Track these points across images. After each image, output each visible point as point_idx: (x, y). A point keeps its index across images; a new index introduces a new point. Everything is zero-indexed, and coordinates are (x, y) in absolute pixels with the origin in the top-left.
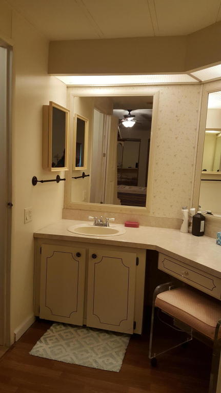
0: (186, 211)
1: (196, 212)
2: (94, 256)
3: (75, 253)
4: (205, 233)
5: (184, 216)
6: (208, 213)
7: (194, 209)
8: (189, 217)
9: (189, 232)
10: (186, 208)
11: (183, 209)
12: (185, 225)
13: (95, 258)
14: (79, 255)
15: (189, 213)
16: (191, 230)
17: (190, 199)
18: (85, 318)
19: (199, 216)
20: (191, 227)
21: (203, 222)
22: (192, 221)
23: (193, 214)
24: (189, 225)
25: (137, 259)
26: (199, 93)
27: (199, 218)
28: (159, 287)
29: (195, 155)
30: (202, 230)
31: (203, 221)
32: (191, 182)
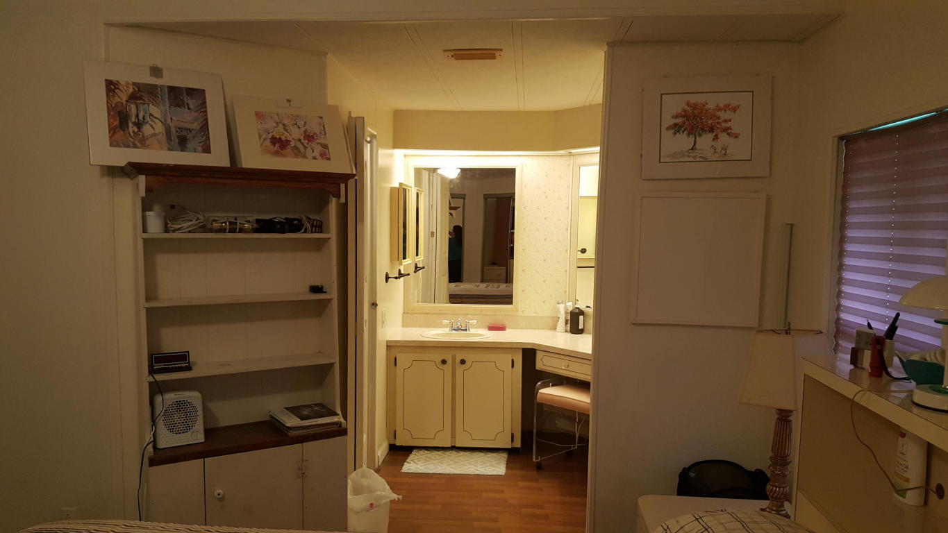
0: (562, 307)
1: (574, 306)
2: (463, 362)
3: (439, 360)
4: (585, 330)
5: (560, 312)
6: (587, 307)
7: (571, 303)
8: (566, 313)
9: (566, 331)
10: (562, 303)
11: (558, 303)
12: (561, 324)
13: (464, 363)
14: (444, 362)
15: (566, 308)
16: (569, 328)
17: (565, 292)
18: (453, 437)
19: (577, 311)
20: (569, 325)
21: (581, 318)
22: (569, 318)
23: (570, 309)
24: (566, 323)
25: (513, 361)
26: (569, 165)
27: (577, 313)
28: (539, 383)
29: (569, 239)
30: (581, 327)
31: (582, 316)
32: (566, 271)
